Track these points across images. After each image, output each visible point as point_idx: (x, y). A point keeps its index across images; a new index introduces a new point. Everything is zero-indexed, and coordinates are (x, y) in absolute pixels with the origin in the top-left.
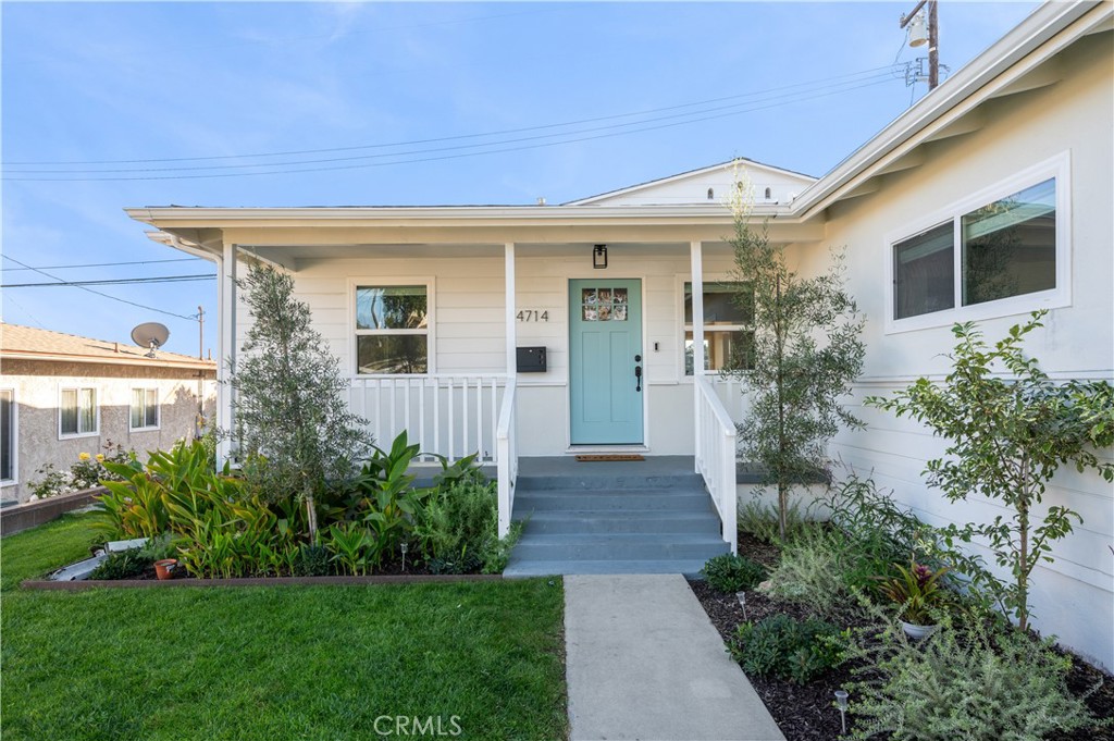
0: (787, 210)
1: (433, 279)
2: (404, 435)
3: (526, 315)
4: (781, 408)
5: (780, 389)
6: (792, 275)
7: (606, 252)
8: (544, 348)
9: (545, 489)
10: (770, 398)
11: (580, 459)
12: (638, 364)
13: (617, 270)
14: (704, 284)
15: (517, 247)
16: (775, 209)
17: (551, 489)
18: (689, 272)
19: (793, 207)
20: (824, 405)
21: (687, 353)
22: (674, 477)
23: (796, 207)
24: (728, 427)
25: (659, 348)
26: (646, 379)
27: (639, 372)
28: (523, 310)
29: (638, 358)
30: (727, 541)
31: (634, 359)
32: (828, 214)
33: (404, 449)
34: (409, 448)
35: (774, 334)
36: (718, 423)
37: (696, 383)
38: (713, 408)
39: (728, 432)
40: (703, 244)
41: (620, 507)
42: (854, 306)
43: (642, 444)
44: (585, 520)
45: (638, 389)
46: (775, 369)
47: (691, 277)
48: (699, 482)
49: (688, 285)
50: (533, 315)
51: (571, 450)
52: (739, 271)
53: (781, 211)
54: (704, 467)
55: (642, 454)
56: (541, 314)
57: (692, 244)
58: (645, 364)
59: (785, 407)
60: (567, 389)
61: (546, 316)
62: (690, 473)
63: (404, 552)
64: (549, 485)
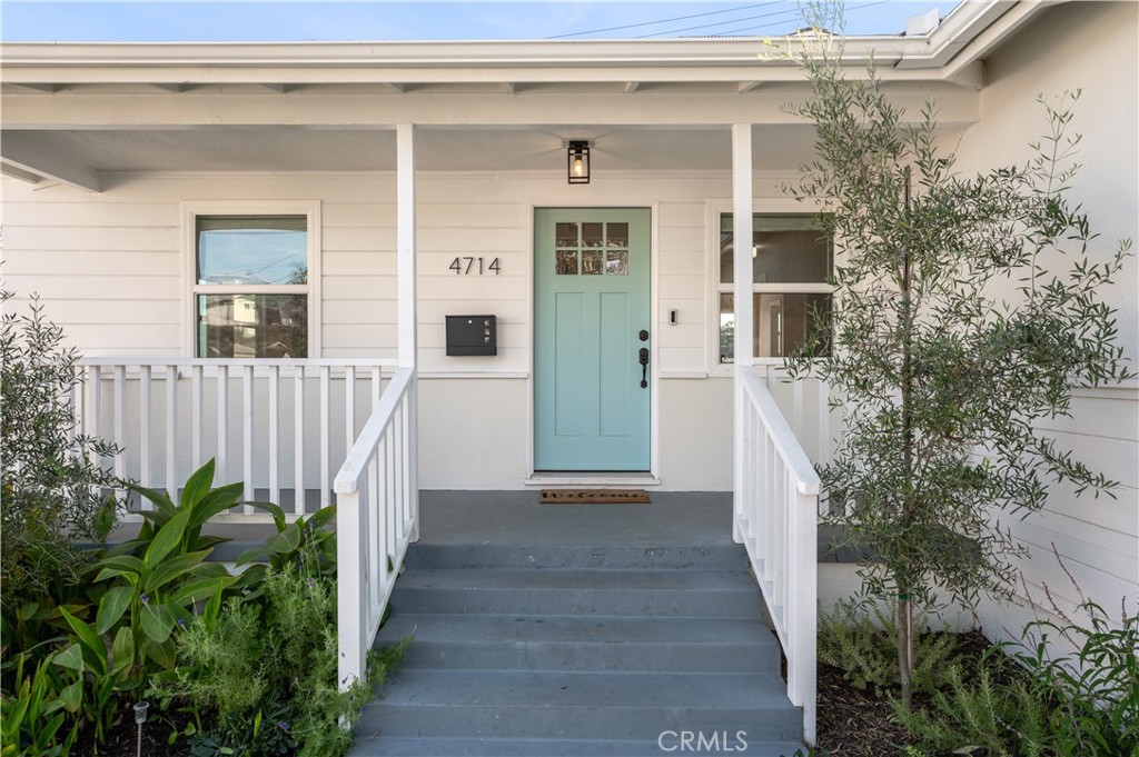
0: (922, 47)
1: (317, 205)
2: (209, 469)
3: (464, 264)
4: (908, 436)
5: (907, 401)
6: (944, 162)
7: (588, 155)
8: (492, 319)
9: (464, 566)
10: (887, 417)
11: (546, 497)
12: (645, 345)
13: (607, 192)
14: (756, 216)
15: (420, 133)
16: (898, 47)
17: (474, 566)
18: (728, 193)
19: (936, 41)
20: (1007, 435)
21: (721, 332)
22: (696, 549)
23: (941, 41)
24: (803, 476)
25: (678, 318)
26: (657, 369)
27: (644, 357)
28: (461, 256)
29: (644, 336)
30: (796, 703)
31: (638, 336)
32: (990, 67)
33: (207, 495)
34: (218, 492)
35: (897, 288)
36: (781, 462)
37: (737, 379)
38: (769, 429)
39: (802, 488)
40: (756, 129)
41: (593, 611)
42: (1083, 224)
43: (649, 471)
44: (520, 644)
45: (644, 384)
46: (898, 359)
47: (732, 205)
48: (739, 558)
49: (727, 218)
50: (476, 264)
51: (535, 481)
52: (824, 163)
53: (911, 51)
54: (750, 534)
55: (647, 489)
56: (487, 264)
57: (735, 129)
58: (654, 345)
59: (918, 434)
60: (529, 383)
61: (496, 266)
62: (723, 542)
63: (140, 721)
64: (467, 561)
